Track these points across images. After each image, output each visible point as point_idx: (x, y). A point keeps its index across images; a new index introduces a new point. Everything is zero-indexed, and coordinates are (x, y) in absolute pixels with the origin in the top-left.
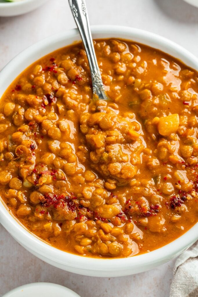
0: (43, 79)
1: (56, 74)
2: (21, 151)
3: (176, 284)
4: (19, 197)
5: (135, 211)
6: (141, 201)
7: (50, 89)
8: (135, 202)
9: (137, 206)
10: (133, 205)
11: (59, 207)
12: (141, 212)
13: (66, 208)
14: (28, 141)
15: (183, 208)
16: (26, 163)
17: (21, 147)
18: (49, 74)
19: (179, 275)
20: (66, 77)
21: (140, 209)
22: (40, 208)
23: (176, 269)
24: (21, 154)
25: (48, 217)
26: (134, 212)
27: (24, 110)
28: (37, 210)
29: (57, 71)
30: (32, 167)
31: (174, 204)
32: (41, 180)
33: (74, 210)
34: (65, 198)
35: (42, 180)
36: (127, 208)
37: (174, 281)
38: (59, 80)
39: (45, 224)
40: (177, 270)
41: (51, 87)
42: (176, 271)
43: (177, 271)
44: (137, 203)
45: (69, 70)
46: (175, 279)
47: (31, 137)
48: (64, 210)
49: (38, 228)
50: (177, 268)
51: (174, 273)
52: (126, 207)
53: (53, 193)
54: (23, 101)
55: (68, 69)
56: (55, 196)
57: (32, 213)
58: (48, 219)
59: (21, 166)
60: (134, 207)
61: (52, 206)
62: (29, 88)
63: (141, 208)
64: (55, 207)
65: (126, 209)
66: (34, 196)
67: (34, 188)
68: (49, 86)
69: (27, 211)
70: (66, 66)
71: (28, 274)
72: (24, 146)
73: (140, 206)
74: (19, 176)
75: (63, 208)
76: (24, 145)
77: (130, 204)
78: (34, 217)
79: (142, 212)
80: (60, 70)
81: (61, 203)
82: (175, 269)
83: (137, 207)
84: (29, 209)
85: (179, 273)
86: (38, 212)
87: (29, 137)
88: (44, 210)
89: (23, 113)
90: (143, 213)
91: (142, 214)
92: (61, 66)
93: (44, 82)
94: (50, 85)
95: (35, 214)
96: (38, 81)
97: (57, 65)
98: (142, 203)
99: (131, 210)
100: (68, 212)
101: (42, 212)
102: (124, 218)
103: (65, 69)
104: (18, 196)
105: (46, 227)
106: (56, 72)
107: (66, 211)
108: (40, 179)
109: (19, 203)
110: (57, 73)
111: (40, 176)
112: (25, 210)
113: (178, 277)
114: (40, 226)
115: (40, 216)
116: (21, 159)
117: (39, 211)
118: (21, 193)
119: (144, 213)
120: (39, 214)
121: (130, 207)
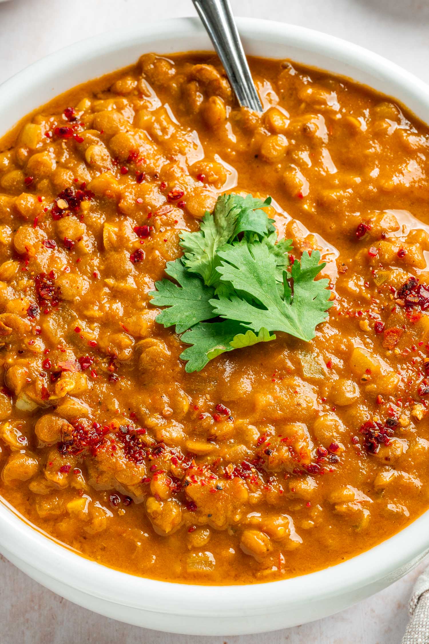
0: (51, 159)
1: (81, 146)
2: (7, 328)
3: (416, 636)
4: (7, 439)
5: (282, 462)
6: (294, 437)
7: (71, 181)
8: (279, 439)
9: (285, 448)
10: (276, 447)
11: (103, 453)
12: (296, 462)
13: (119, 454)
14: (20, 301)
15: (399, 450)
16: (21, 353)
17: (7, 318)
18: (64, 146)
19: (422, 615)
20: (106, 152)
21: (292, 455)
22: (58, 459)
23: (416, 601)
24: (8, 335)
25: (77, 482)
26: (278, 465)
27: (10, 229)
28: (51, 464)
29: (83, 138)
31: (373, 440)
32: (61, 385)
33: (140, 460)
34: (120, 429)
35: (64, 385)
36: (260, 455)
37: (410, 630)
38: (89, 160)
39: (71, 499)
40: (418, 603)
41: (73, 178)
42: (416, 606)
43: (418, 605)
44: (285, 440)
45: (113, 135)
46: (414, 623)
47: (28, 289)
48: (114, 460)
49: (52, 509)
50: (417, 597)
51: (411, 610)
52: (259, 453)
53: (91, 417)
54: (8, 210)
55: (110, 132)
56: (94, 426)
58: (78, 487)
59: (10, 361)
60: (278, 451)
61: (85, 451)
62: (18, 182)
63: (296, 452)
64: (93, 452)
65: (258, 456)
66: (46, 425)
68: (67, 174)
69: (27, 467)
70: (105, 124)
71: (23, 633)
72: (13, 316)
73: (292, 450)
74: (4, 386)
75: (112, 455)
76: (13, 313)
77: (269, 444)
78: (44, 482)
79: (299, 461)
80: (90, 135)
81: (109, 443)
82: (412, 600)
83: (286, 451)
84: (31, 463)
85: (423, 610)
86: (53, 469)
87: (22, 290)
88: (68, 464)
89: (9, 237)
90: (300, 465)
91: (297, 465)
92: (92, 126)
93: (54, 166)
94: (70, 173)
95: (47, 473)
96: (38, 163)
97: (82, 125)
98: (297, 441)
99: (271, 459)
100: (126, 465)
101: (63, 470)
102: (255, 480)
103: (102, 132)
104: (5, 436)
105: (72, 508)
106: (80, 140)
107: (121, 462)
108: (59, 383)
110: (84, 142)
111: (56, 376)
112: (22, 465)
113: (421, 620)
114: (58, 504)
115: (60, 478)
116: (8, 347)
117: (57, 468)
118: (11, 426)
119: (303, 466)
120: (57, 474)
121: (268, 453)
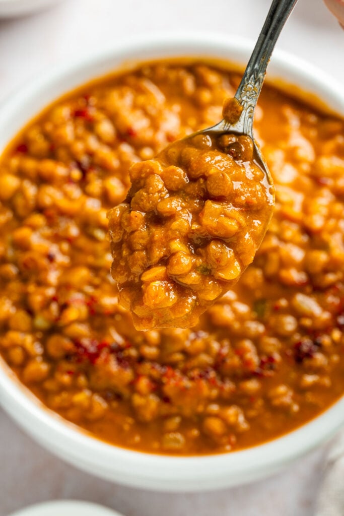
16: (39, 283)
25: (79, 382)
30: (50, 292)
36: (218, 362)
41: (83, 147)
44: (236, 352)
57: (51, 374)
59: (31, 290)
60: (231, 359)
66: (55, 344)
67: (55, 329)
68: (79, 145)
73: (242, 358)
76: (35, 253)
78: (55, 382)
94: (82, 144)
98: (246, 352)
101: (69, 373)
109: (28, 357)
111: (64, 307)
112: (37, 369)
114: (66, 397)
115: (66, 379)
117: (64, 371)
118: (31, 338)
120: (64, 375)
